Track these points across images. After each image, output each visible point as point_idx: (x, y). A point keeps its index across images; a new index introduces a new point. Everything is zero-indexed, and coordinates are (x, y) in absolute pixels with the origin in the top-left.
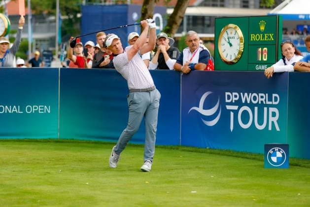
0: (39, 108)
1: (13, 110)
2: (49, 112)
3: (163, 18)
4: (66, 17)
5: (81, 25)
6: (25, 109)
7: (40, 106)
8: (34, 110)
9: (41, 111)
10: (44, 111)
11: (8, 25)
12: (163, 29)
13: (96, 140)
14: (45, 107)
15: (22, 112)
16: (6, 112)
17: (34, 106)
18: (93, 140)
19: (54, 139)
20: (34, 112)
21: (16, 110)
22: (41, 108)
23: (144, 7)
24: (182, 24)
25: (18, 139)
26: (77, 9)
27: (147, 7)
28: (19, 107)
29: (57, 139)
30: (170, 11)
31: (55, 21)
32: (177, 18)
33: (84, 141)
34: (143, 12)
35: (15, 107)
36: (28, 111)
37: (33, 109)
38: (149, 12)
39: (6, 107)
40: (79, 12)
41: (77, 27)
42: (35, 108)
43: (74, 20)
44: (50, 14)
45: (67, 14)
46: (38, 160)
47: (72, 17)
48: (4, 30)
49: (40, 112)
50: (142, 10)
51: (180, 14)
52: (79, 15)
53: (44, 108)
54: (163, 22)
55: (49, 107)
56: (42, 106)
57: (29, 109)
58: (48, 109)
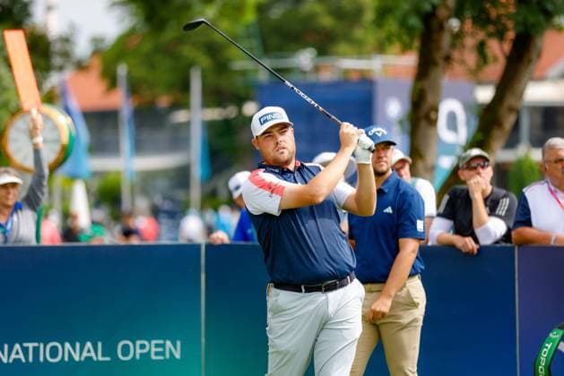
0: (152, 347)
1: (85, 354)
2: (178, 356)
3: (465, 110)
4: (216, 114)
6: (116, 349)
7: (154, 342)
8: (139, 351)
9: (157, 354)
10: (163, 354)
11: (70, 135)
12: (469, 141)
14: (168, 343)
15: (108, 359)
16: (66, 359)
17: (138, 343)
20: (138, 357)
21: (93, 354)
22: (157, 346)
23: (419, 85)
24: (517, 126)
27: (426, 84)
28: (100, 344)
30: (485, 94)
31: (187, 124)
32: (503, 110)
35: (89, 345)
36: (123, 355)
37: (137, 349)
39: (67, 345)
42: (142, 347)
48: (57, 148)
49: (153, 357)
50: (413, 94)
51: (510, 101)
53: (163, 346)
54: (468, 123)
55: (179, 343)
56: (161, 342)
57: (126, 350)
58: (174, 349)
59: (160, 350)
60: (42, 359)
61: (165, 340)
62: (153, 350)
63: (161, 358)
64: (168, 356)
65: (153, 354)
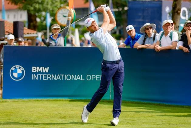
1: (77, 78)
3: (188, 10)
4: (116, 10)
5: (127, 15)
6: (86, 77)
7: (97, 76)
8: (92, 78)
9: (98, 79)
11: (74, 15)
12: (188, 19)
13: (139, 101)
15: (84, 80)
16: (72, 79)
17: (92, 75)
18: (136, 101)
19: (107, 100)
20: (92, 80)
21: (79, 78)
22: (98, 77)
23: (175, 3)
25: (81, 99)
26: (124, 4)
28: (82, 75)
29: (110, 100)
33: (129, 102)
34: (173, 6)
35: (78, 75)
36: (88, 79)
38: (178, 7)
39: (72, 75)
40: (126, 6)
41: (124, 17)
42: (94, 77)
43: (122, 12)
45: (117, 8)
46: (95, 115)
47: (121, 9)
49: (97, 80)
50: (173, 5)
52: (126, 8)
56: (99, 75)
57: (89, 77)
59: (99, 78)
60: (65, 79)
61: (100, 75)
62: (97, 78)
65: (96, 79)
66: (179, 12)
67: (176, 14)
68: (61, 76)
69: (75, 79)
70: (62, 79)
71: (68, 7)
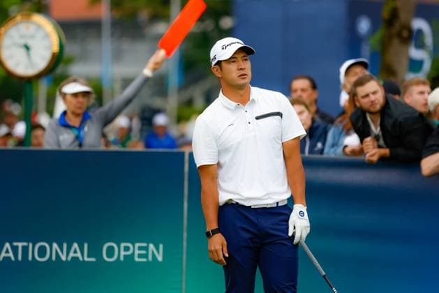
0: (135, 249)
1: (72, 254)
2: (160, 258)
6: (102, 250)
7: (137, 245)
8: (123, 253)
9: (140, 256)
10: (146, 256)
11: (60, 44)
14: (151, 246)
15: (93, 259)
16: (54, 258)
17: (123, 245)
20: (122, 258)
21: (79, 255)
22: (140, 248)
26: (222, 8)
28: (86, 246)
35: (75, 245)
36: (108, 257)
37: (121, 251)
39: (55, 246)
40: (227, 13)
42: (127, 249)
44: (156, 18)
49: (137, 259)
52: (227, 23)
53: (146, 249)
55: (161, 246)
57: (110, 250)
58: (156, 252)
59: (143, 252)
60: (30, 258)
61: (148, 243)
62: (137, 252)
63: (144, 260)
64: (150, 258)
65: (136, 256)
66: (405, 34)
67: (396, 41)
68: (17, 247)
69: (64, 258)
70: (20, 258)
71: (39, 19)
